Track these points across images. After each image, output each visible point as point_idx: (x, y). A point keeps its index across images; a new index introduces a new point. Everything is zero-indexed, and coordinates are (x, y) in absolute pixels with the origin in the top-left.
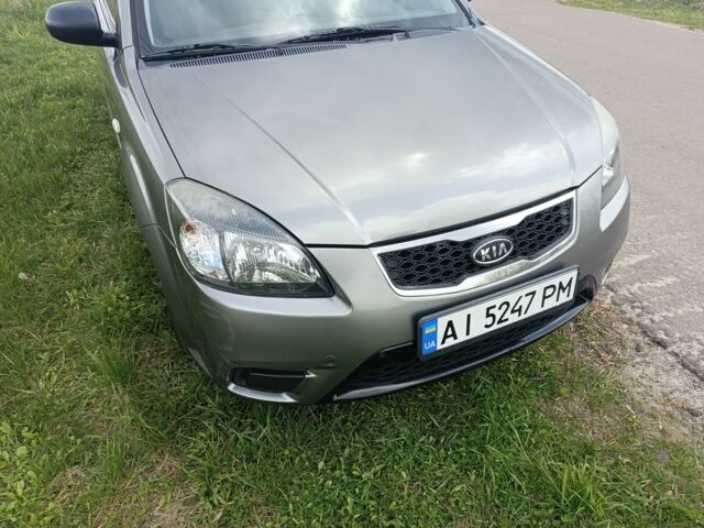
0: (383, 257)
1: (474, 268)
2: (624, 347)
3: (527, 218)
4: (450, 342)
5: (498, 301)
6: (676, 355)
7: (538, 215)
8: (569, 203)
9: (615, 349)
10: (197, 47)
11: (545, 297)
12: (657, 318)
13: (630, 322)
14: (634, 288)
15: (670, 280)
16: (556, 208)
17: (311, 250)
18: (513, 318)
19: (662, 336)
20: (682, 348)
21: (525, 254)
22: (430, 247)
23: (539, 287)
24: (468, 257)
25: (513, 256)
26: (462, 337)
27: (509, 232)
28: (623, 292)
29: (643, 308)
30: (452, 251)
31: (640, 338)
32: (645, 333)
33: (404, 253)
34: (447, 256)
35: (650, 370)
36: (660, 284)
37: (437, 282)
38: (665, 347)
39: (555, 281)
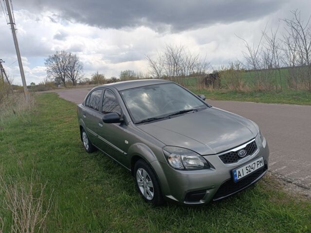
0: (219, 156)
1: (240, 158)
2: (281, 185)
3: (247, 145)
4: (240, 177)
5: (248, 165)
6: (295, 184)
7: (249, 144)
8: (254, 141)
9: (278, 185)
10: (148, 119)
11: (258, 165)
12: (286, 176)
13: (279, 178)
14: (276, 170)
15: (285, 167)
16: (252, 143)
17: (204, 157)
18: (252, 171)
19: (289, 180)
20: (296, 182)
21: (249, 154)
22: (229, 153)
23: (255, 161)
24: (238, 155)
25: (247, 155)
26: (242, 176)
27: (244, 149)
28: (273, 172)
29: (281, 174)
30: (234, 154)
31: (284, 182)
32: (284, 180)
33: (224, 155)
34: (233, 155)
35: (290, 189)
36: (283, 168)
37: (232, 162)
38: (291, 183)
39: (259, 160)
